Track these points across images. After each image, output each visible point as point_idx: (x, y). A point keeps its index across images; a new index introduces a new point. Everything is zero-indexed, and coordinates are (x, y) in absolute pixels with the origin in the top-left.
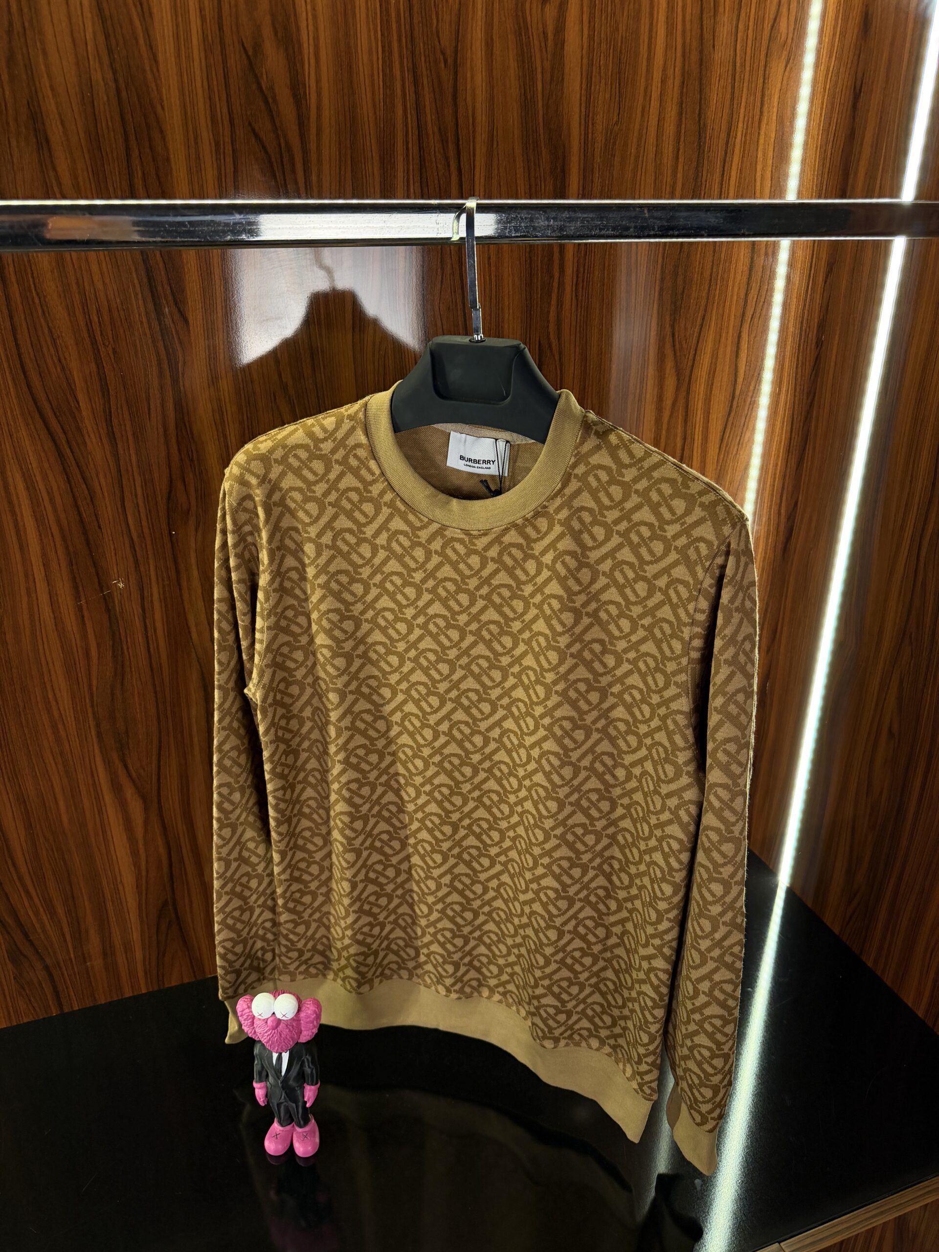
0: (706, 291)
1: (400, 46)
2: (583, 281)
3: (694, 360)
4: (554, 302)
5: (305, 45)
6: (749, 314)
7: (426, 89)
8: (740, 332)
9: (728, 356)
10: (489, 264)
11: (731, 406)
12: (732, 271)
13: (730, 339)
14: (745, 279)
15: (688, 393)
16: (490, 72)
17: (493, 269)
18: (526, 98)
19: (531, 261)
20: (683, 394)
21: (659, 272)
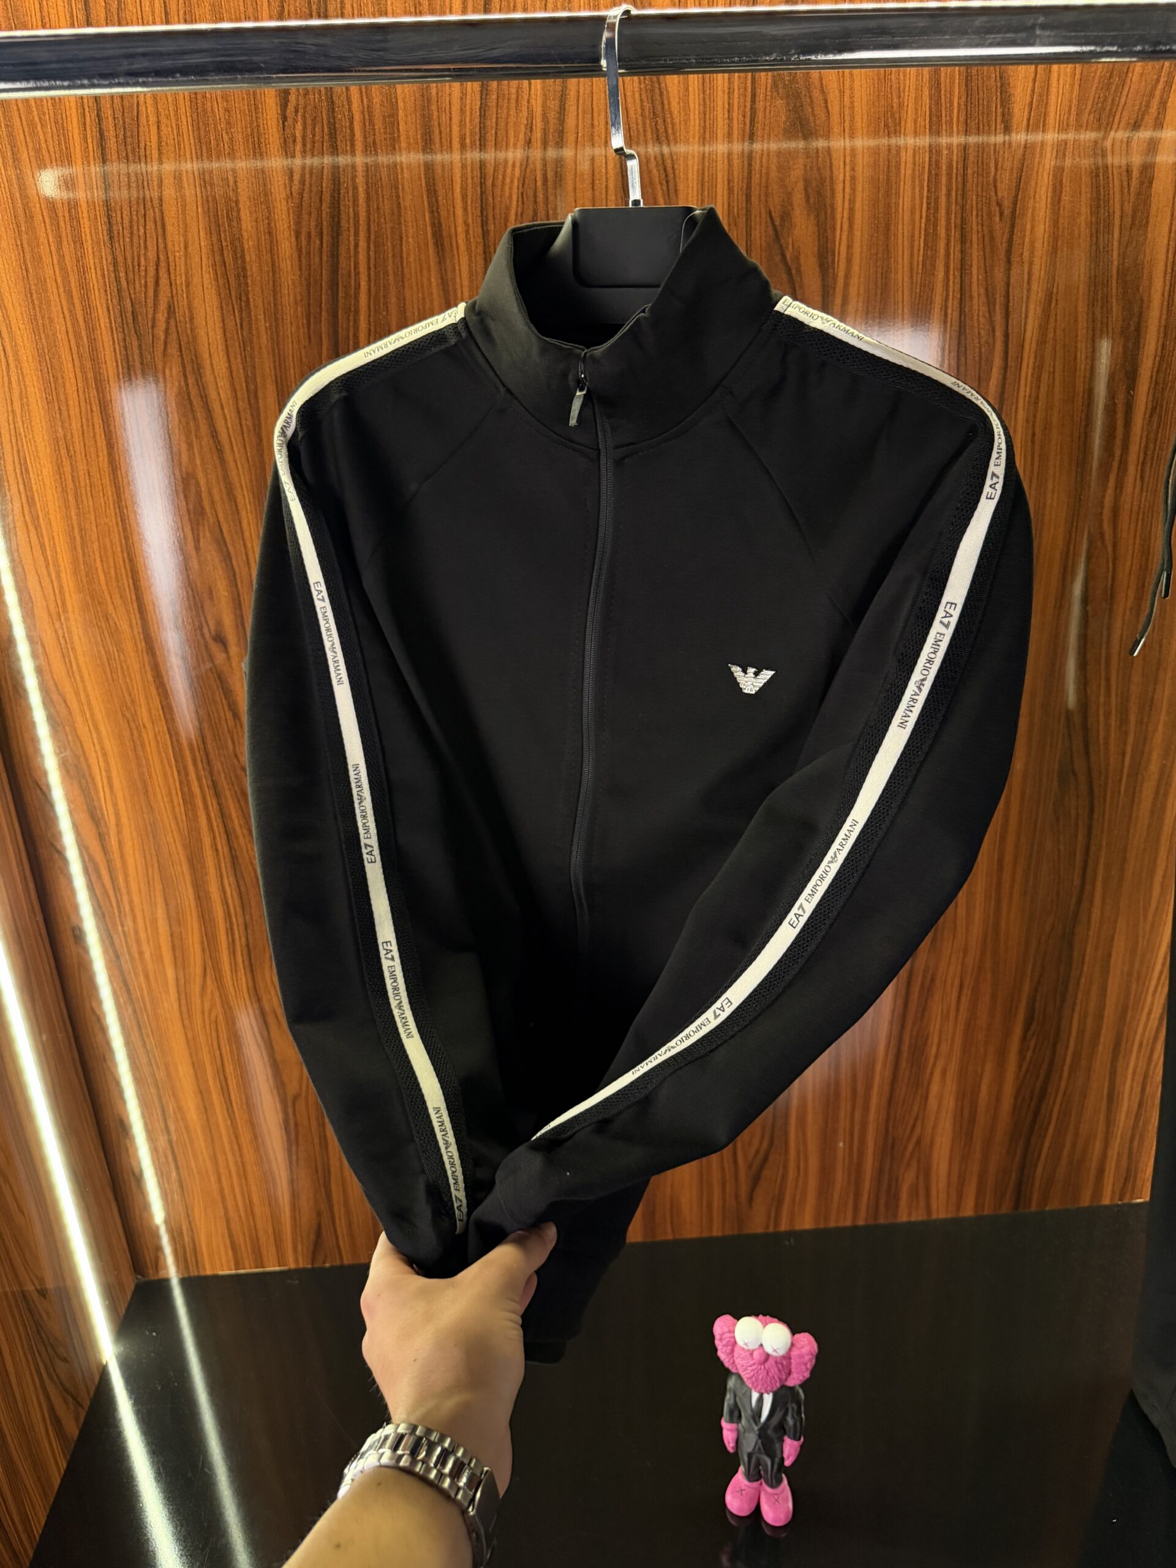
1: (948, 201)
5: (840, 209)
7: (975, 246)
16: (1055, 222)
18: (1098, 248)
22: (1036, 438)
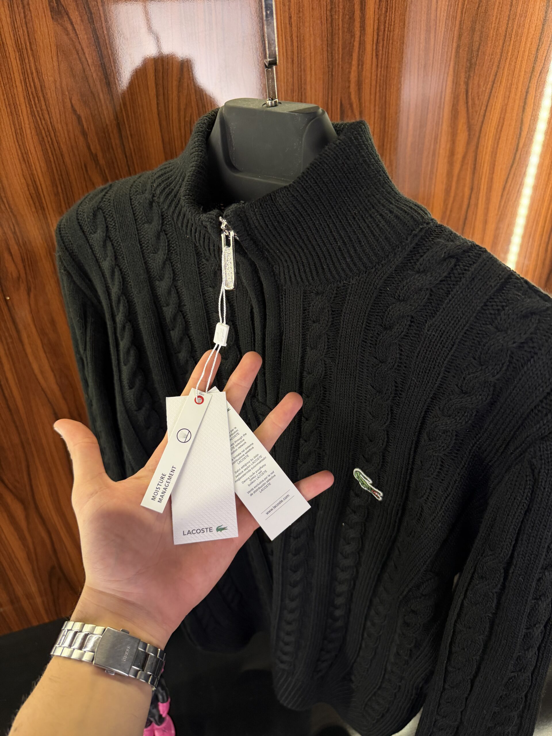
0: (501, 47)
2: (383, 40)
3: (484, 116)
4: (355, 62)
6: (538, 69)
8: (528, 88)
9: (515, 112)
10: (291, 24)
11: (514, 159)
12: (527, 26)
13: (519, 94)
14: (538, 35)
15: (477, 147)
17: (294, 29)
19: (332, 21)
20: (472, 148)
21: (457, 28)
22: (292, 20)
